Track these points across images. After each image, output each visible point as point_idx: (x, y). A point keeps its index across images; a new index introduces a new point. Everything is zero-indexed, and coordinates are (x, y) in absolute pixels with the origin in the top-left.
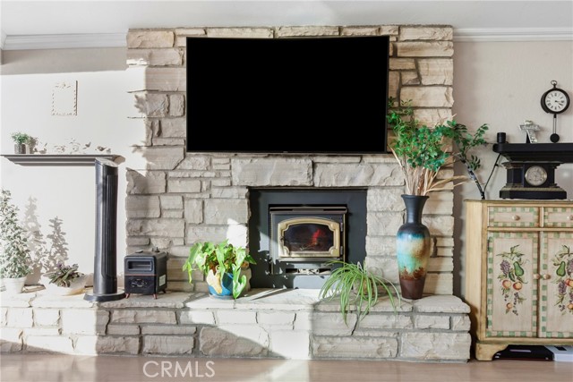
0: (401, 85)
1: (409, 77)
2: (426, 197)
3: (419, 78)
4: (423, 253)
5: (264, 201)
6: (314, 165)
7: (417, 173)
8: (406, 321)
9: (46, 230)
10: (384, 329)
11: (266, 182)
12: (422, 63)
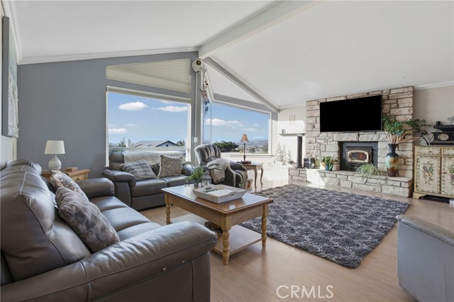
0: (391, 108)
1: (394, 106)
2: (398, 145)
3: (398, 105)
4: (395, 161)
5: (345, 146)
6: (359, 135)
7: (394, 137)
8: (384, 182)
9: (287, 152)
10: (376, 183)
11: (344, 140)
12: (399, 100)
